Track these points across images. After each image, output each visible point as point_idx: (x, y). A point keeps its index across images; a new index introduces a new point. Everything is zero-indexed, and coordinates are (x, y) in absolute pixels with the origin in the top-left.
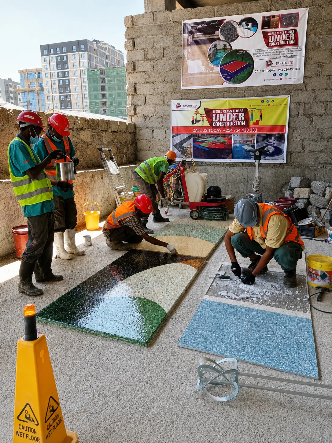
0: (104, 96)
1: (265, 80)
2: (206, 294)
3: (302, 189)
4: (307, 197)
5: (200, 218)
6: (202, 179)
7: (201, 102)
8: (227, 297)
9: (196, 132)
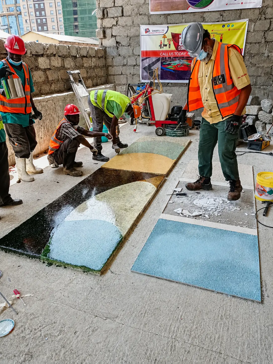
0: (76, 19)
1: (227, 4)
2: (163, 213)
3: (252, 106)
4: (256, 114)
5: (164, 134)
6: (167, 99)
7: (168, 27)
8: (182, 215)
9: (164, 55)
